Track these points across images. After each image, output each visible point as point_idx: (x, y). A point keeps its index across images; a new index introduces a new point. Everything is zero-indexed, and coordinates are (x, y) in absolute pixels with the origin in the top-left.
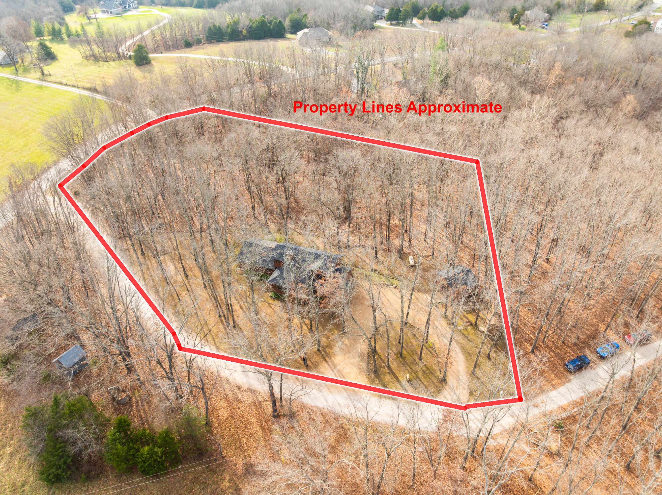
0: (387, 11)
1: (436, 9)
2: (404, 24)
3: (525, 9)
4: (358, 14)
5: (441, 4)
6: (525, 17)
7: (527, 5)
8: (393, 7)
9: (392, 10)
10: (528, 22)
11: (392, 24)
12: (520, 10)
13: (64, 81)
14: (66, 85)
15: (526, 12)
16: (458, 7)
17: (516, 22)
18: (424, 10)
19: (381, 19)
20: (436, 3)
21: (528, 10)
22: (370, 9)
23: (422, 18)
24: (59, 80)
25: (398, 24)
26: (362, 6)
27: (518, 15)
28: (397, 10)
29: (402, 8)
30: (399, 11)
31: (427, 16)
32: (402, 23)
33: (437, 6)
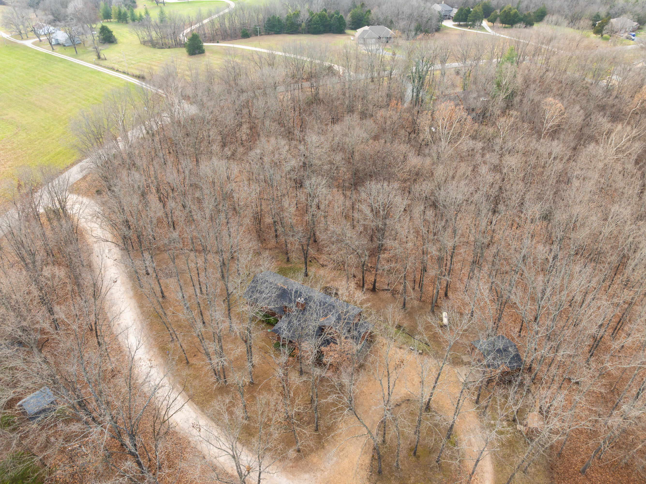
0: (455, 11)
1: (509, 12)
2: (472, 26)
3: (609, 16)
4: (424, 13)
5: (515, 6)
6: (610, 26)
7: (612, 12)
8: (463, 7)
9: (461, 10)
10: (613, 32)
11: (459, 26)
12: (603, 16)
13: (116, 66)
14: (117, 71)
15: (612, 20)
16: (534, 10)
17: (599, 31)
18: (496, 13)
19: (449, 19)
20: (510, 5)
21: (614, 18)
22: (438, 8)
23: (492, 21)
24: (111, 65)
25: (466, 26)
26: (428, 4)
27: (602, 23)
28: (466, 10)
29: (472, 8)
30: (469, 12)
31: (498, 19)
32: (471, 25)
33: (510, 9)
